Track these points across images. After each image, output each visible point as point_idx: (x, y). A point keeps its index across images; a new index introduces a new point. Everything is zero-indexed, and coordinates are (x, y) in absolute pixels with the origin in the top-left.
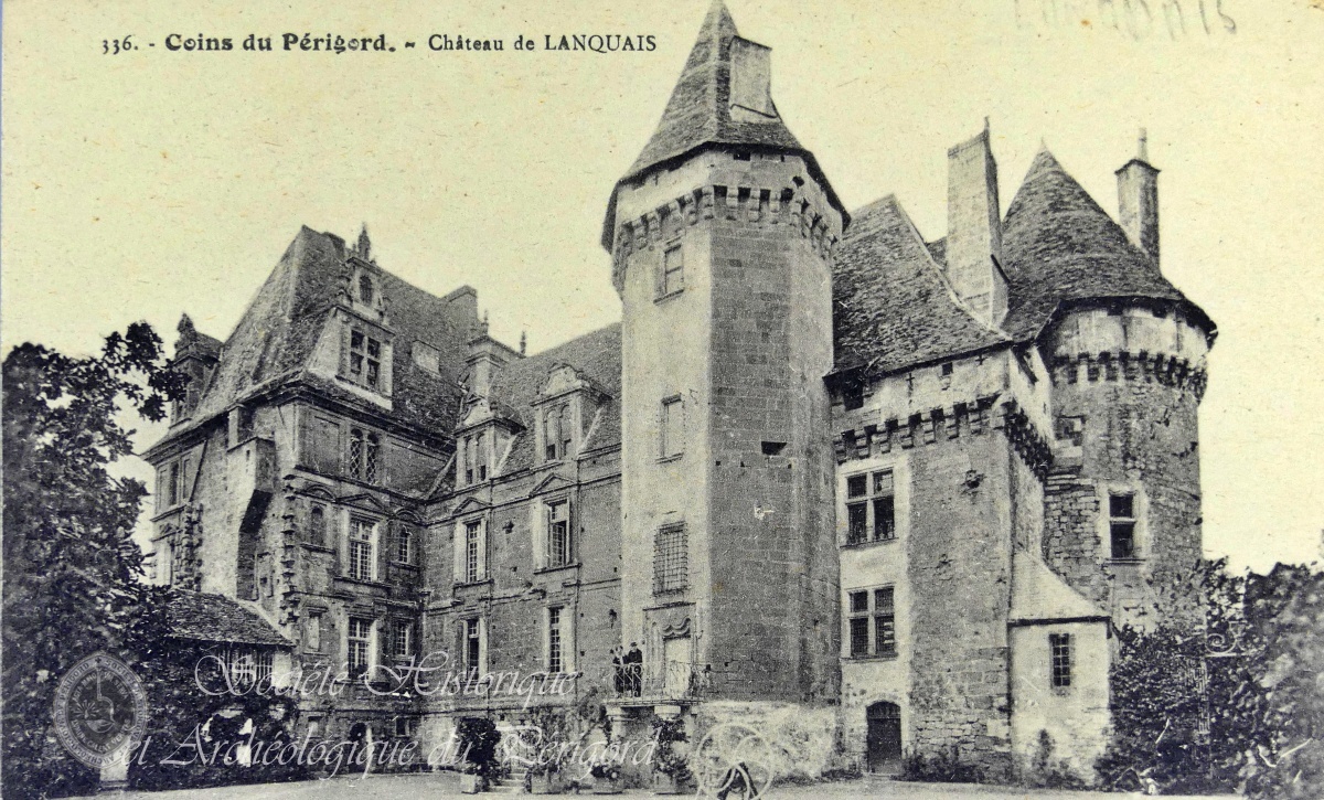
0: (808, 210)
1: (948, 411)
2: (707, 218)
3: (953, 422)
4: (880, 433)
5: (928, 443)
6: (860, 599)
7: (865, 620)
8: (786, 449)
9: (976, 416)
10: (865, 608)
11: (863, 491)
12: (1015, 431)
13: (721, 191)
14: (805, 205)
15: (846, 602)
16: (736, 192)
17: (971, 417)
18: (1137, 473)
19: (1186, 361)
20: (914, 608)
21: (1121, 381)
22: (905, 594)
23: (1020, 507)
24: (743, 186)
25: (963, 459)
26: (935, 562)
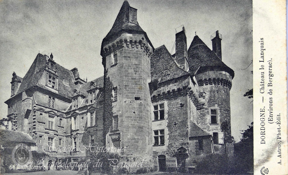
0: (145, 46)
1: (176, 90)
3: (178, 92)
4: (161, 95)
5: (172, 98)
6: (156, 132)
7: (158, 137)
8: (140, 99)
9: (182, 91)
10: (158, 134)
11: (157, 109)
12: (191, 95)
13: (126, 41)
14: (144, 44)
15: (153, 133)
16: (129, 41)
18: (217, 105)
19: (227, 80)
20: (168, 134)
21: (213, 85)
22: (167, 132)
23: (192, 112)
24: (131, 40)
25: (179, 101)
26: (173, 124)
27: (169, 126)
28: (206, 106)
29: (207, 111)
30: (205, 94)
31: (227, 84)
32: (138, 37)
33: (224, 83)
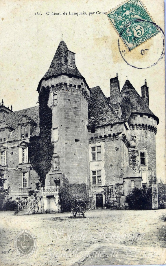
0: (84, 90)
1: (112, 135)
2: (63, 89)
3: (113, 137)
4: (98, 138)
5: (108, 141)
6: (94, 172)
7: (95, 177)
8: (80, 141)
9: (117, 137)
10: (95, 174)
11: (95, 150)
12: (124, 140)
13: (66, 84)
14: (83, 89)
15: (91, 173)
16: (69, 85)
17: (116, 137)
18: (145, 148)
19: (154, 127)
20: (105, 175)
21: (142, 130)
22: (103, 172)
23: (125, 155)
24: (71, 83)
25: (115, 145)
26: (109, 165)
27: (105, 167)
28: (136, 149)
29: (137, 153)
30: (136, 137)
31: (153, 130)
32: (78, 82)
33: (151, 129)
